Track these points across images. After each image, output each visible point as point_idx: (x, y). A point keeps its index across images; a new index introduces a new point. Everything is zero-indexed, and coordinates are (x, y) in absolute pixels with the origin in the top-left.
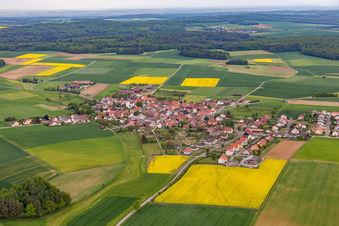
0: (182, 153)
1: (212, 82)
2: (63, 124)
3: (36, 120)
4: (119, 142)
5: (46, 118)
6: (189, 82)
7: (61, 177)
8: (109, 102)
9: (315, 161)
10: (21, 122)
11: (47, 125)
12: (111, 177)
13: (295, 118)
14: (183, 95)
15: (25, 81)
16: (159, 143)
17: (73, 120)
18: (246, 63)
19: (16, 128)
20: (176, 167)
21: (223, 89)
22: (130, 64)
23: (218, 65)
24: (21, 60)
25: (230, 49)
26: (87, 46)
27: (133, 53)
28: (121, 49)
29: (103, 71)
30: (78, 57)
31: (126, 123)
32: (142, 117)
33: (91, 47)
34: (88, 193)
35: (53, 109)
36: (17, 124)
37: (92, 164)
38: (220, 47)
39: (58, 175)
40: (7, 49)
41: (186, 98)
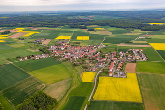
0: (92, 71)
1: (87, 38)
2: (40, 58)
3: (29, 57)
4: (65, 66)
5: (33, 56)
6: (79, 38)
7: (48, 88)
8: (54, 48)
9: (146, 73)
10: (23, 58)
11: (34, 59)
12: (69, 85)
13: (125, 52)
14: (79, 43)
15: (19, 39)
16: (81, 66)
17: (43, 56)
18: (94, 30)
19: (22, 61)
20: (93, 78)
21: (92, 40)
22: (56, 31)
23: (85, 31)
24: (16, 30)
25: (86, 25)
26: (38, 25)
27: (55, 27)
28: (50, 26)
29: (47, 34)
30: (36, 29)
31: (64, 57)
32: (69, 54)
33: (40, 25)
34: (62, 95)
35: (34, 51)
36: (21, 59)
37: (59, 79)
38: (82, 24)
39: (46, 86)
40: (9, 26)
41: (81, 45)
